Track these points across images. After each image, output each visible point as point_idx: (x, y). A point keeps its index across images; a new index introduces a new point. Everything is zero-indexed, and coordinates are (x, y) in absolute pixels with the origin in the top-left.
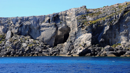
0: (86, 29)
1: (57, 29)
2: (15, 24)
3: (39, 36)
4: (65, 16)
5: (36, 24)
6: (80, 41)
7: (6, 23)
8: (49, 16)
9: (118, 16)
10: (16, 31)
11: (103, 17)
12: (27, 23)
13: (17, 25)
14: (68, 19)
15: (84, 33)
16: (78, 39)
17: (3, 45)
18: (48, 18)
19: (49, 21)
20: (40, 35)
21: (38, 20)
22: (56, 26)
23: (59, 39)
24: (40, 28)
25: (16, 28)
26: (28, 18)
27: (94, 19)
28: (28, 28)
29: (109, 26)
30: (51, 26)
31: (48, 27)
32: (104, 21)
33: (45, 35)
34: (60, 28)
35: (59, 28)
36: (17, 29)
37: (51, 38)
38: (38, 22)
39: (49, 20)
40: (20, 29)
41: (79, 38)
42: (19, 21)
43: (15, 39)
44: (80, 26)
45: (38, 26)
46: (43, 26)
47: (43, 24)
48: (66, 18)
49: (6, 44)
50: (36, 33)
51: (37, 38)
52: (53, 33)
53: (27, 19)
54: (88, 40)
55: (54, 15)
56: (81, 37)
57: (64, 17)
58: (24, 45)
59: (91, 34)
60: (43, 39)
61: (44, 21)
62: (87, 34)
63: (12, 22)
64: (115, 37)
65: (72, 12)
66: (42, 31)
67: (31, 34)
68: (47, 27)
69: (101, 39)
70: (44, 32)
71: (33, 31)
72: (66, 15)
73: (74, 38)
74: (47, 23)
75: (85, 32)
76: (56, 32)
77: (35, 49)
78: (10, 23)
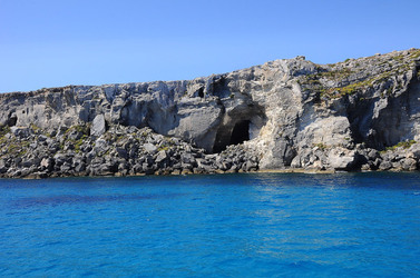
0: (331, 108)
1: (223, 111)
2: (111, 100)
3: (173, 128)
4: (249, 80)
5: (167, 100)
6: (311, 137)
7: (87, 98)
8: (202, 82)
9: (405, 78)
10: (117, 116)
11: (361, 80)
12: (144, 97)
13: (119, 102)
14: (258, 88)
15: (323, 117)
16: (304, 131)
17: (90, 149)
18: (197, 87)
19: (200, 93)
20: (176, 124)
21: (170, 91)
22: (220, 103)
23: (223, 134)
24: (175, 108)
25: (115, 110)
26: (146, 85)
27: (341, 85)
28: (145, 108)
29: (386, 100)
30: (207, 105)
31: (200, 106)
32: (371, 87)
33: (191, 125)
34: (231, 108)
35: (227, 110)
36: (119, 112)
37: (209, 132)
38: (171, 94)
39: (201, 90)
40: (125, 112)
41: (306, 128)
42: (123, 94)
43: (119, 135)
44: (309, 100)
45: (171, 105)
46: (185, 105)
47: (185, 100)
48: (253, 85)
49: (97, 145)
50: (165, 122)
51: (170, 133)
52: (213, 120)
53: (144, 89)
54: (341, 133)
55: (214, 79)
56: (313, 126)
57: (244, 82)
58: (149, 147)
59: (345, 118)
60: (187, 134)
61: (185, 93)
62: (333, 119)
63: (102, 96)
64: (397, 126)
65: (276, 69)
66: (183, 116)
67: (153, 124)
68: (195, 106)
69: (371, 131)
70: (188, 118)
71: (159, 115)
72: (251, 77)
73: (294, 129)
74: (194, 97)
75: (326, 114)
76: (220, 118)
77: (178, 157)
78: (97, 97)
